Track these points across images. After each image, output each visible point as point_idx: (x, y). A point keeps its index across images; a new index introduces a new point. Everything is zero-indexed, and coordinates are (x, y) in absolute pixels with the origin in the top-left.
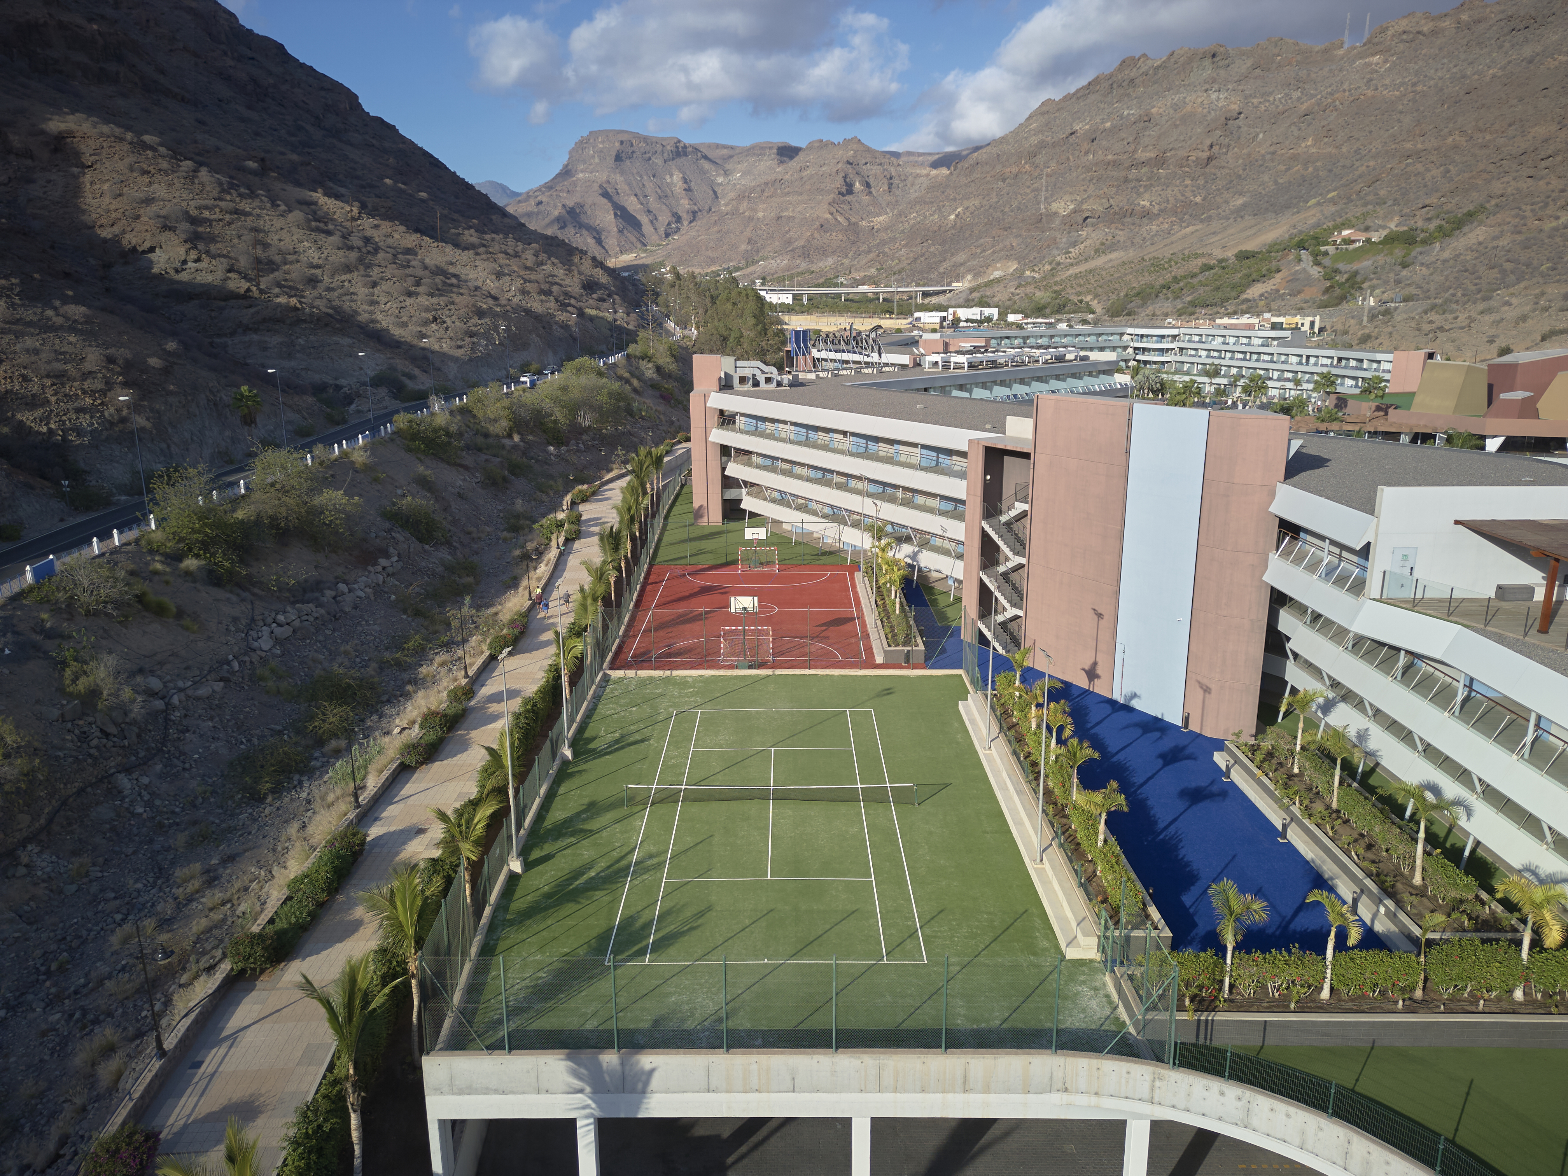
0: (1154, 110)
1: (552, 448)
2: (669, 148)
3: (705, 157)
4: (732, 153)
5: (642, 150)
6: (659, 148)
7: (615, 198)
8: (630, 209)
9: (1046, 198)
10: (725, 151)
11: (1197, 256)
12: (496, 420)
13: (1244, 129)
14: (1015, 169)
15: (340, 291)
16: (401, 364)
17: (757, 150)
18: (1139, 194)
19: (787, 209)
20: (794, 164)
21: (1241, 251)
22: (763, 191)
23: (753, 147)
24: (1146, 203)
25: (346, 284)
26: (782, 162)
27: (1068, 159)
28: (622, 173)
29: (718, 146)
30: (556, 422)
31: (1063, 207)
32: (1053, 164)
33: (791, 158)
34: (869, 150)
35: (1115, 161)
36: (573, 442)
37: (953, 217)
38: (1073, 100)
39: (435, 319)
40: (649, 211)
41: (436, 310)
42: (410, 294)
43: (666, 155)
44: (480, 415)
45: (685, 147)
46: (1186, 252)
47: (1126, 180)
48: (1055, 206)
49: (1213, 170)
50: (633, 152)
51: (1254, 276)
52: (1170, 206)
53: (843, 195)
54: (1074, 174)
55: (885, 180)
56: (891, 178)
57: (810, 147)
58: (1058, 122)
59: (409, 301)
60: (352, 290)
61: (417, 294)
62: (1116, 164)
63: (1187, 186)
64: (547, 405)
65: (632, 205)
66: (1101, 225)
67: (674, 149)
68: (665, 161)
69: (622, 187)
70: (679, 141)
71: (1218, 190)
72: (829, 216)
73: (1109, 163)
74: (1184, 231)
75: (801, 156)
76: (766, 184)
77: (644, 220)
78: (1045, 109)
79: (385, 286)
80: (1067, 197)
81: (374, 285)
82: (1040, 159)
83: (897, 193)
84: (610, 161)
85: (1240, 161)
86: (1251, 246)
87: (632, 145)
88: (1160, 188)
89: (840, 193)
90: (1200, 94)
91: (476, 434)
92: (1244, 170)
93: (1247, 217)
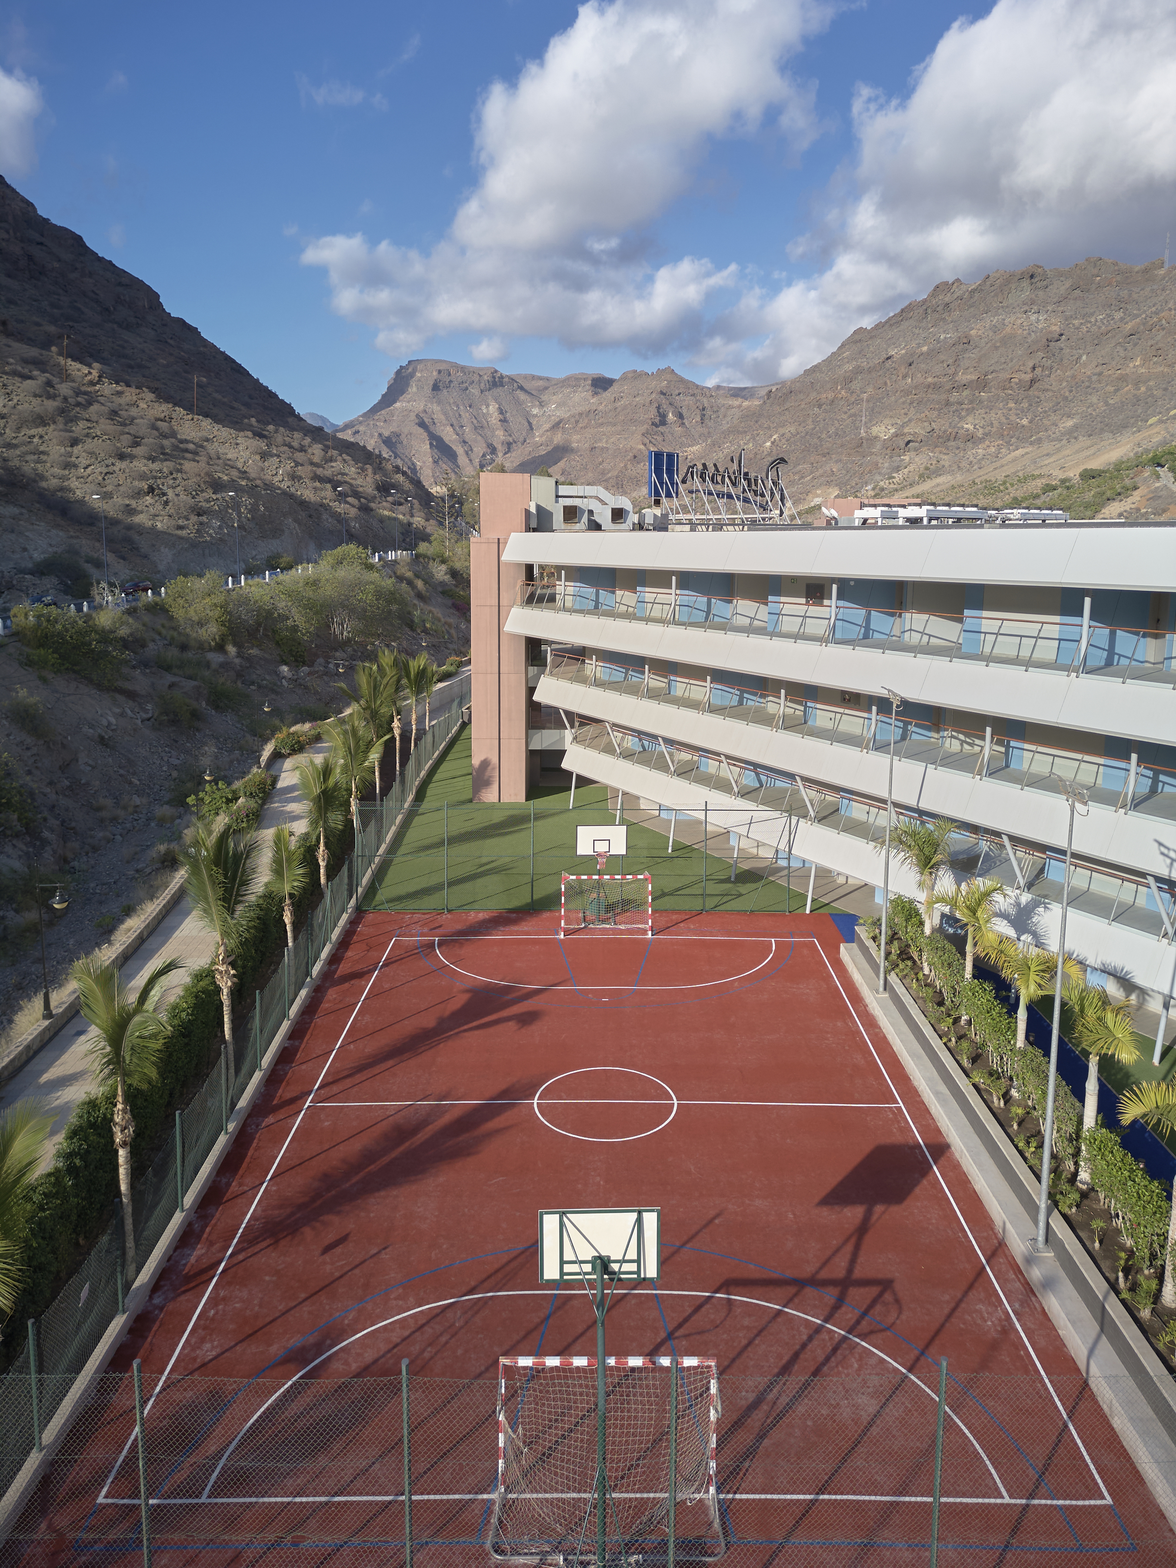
0: (973, 332)
1: (285, 668)
2: (486, 378)
3: (521, 388)
4: (548, 384)
5: (460, 380)
6: (476, 378)
7: (432, 428)
8: (446, 439)
9: (866, 423)
10: (541, 383)
11: (1034, 477)
12: (201, 624)
13: (1067, 351)
14: (831, 395)
15: (23, 449)
16: (86, 546)
17: (572, 382)
18: (961, 418)
19: (600, 440)
20: (608, 395)
21: (1086, 470)
22: (577, 422)
23: (568, 379)
24: (970, 427)
25: (36, 440)
26: (596, 393)
27: (886, 383)
28: (439, 403)
29: (533, 377)
30: (295, 629)
31: (883, 431)
32: (870, 389)
33: (605, 389)
34: (682, 380)
35: (935, 384)
36: (321, 660)
37: (768, 444)
38: (886, 327)
39: (151, 490)
40: (465, 442)
41: (155, 478)
42: (122, 457)
43: (482, 385)
44: (178, 613)
45: (502, 377)
46: (1021, 474)
47: (948, 403)
48: (875, 430)
49: (1036, 393)
50: (451, 382)
51: (1109, 494)
52: (994, 430)
53: (657, 426)
54: (893, 398)
55: (698, 412)
56: (704, 409)
57: (624, 377)
58: (872, 349)
59: (120, 465)
60: (42, 449)
61: (132, 457)
62: (936, 387)
63: (1010, 409)
64: (282, 604)
65: (448, 435)
66: (923, 449)
67: (490, 379)
68: (482, 391)
69: (439, 416)
70: (496, 371)
71: (1045, 412)
72: (642, 447)
73: (929, 386)
74: (1013, 454)
75: (615, 387)
76: (581, 414)
77: (460, 450)
78: (857, 337)
79: (90, 445)
80: (887, 421)
81: (74, 442)
82: (856, 385)
83: (710, 424)
84: (428, 390)
85: (1064, 384)
86: (1095, 464)
87: (449, 375)
88: (983, 411)
89: (653, 424)
90: (1019, 316)
91: (170, 644)
92: (1071, 391)
93: (1081, 438)
